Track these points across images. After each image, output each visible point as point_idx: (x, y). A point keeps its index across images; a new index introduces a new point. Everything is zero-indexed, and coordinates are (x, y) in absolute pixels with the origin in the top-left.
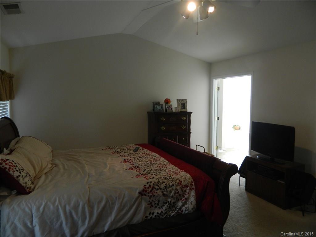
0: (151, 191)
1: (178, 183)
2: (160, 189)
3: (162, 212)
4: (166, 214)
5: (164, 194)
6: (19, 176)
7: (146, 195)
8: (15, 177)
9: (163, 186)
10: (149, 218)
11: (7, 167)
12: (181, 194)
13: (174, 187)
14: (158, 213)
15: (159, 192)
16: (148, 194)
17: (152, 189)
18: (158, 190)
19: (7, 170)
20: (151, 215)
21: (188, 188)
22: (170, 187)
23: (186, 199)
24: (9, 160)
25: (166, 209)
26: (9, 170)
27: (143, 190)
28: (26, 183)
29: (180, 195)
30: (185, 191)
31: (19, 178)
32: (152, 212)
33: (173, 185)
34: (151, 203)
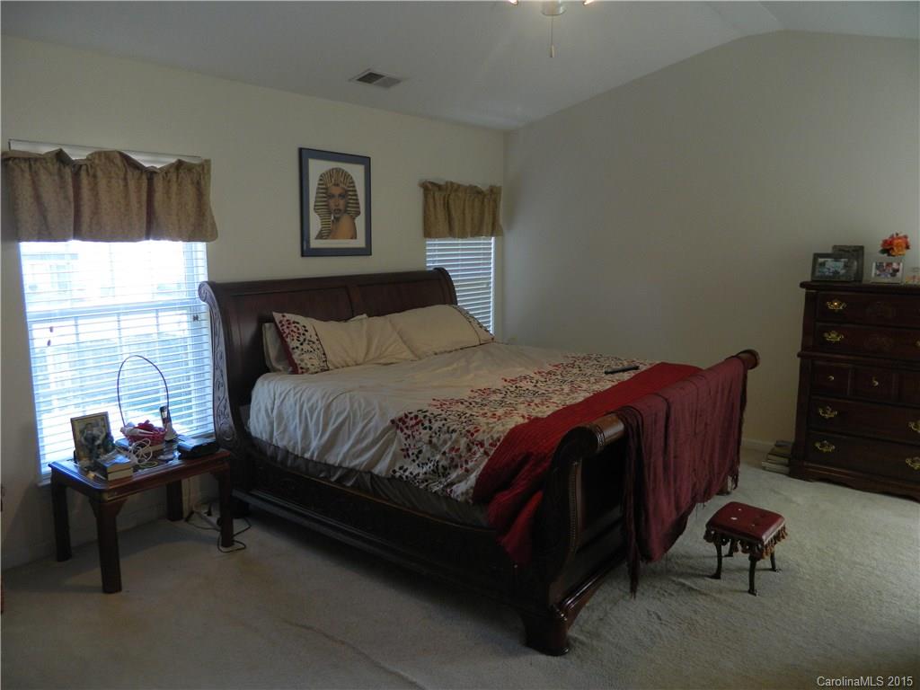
0: (412, 426)
1: (468, 431)
2: (431, 428)
3: (418, 474)
4: (426, 484)
5: (430, 442)
6: (297, 347)
7: (402, 431)
8: (291, 347)
9: (436, 426)
10: (398, 474)
11: (287, 331)
12: (463, 455)
13: (454, 435)
14: (411, 473)
15: (425, 435)
16: (406, 431)
17: (417, 424)
18: (425, 428)
19: (284, 335)
20: (402, 471)
21: (482, 450)
22: (448, 432)
23: (467, 470)
24: (298, 323)
25: (426, 473)
26: (287, 337)
27: (400, 420)
28: (302, 360)
29: (460, 457)
30: (475, 453)
31: (296, 350)
32: (405, 467)
33: (454, 431)
34: (407, 450)
